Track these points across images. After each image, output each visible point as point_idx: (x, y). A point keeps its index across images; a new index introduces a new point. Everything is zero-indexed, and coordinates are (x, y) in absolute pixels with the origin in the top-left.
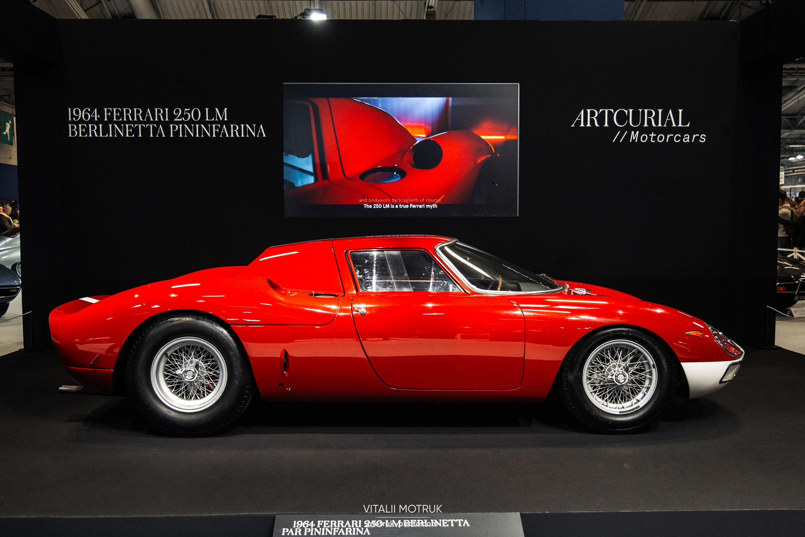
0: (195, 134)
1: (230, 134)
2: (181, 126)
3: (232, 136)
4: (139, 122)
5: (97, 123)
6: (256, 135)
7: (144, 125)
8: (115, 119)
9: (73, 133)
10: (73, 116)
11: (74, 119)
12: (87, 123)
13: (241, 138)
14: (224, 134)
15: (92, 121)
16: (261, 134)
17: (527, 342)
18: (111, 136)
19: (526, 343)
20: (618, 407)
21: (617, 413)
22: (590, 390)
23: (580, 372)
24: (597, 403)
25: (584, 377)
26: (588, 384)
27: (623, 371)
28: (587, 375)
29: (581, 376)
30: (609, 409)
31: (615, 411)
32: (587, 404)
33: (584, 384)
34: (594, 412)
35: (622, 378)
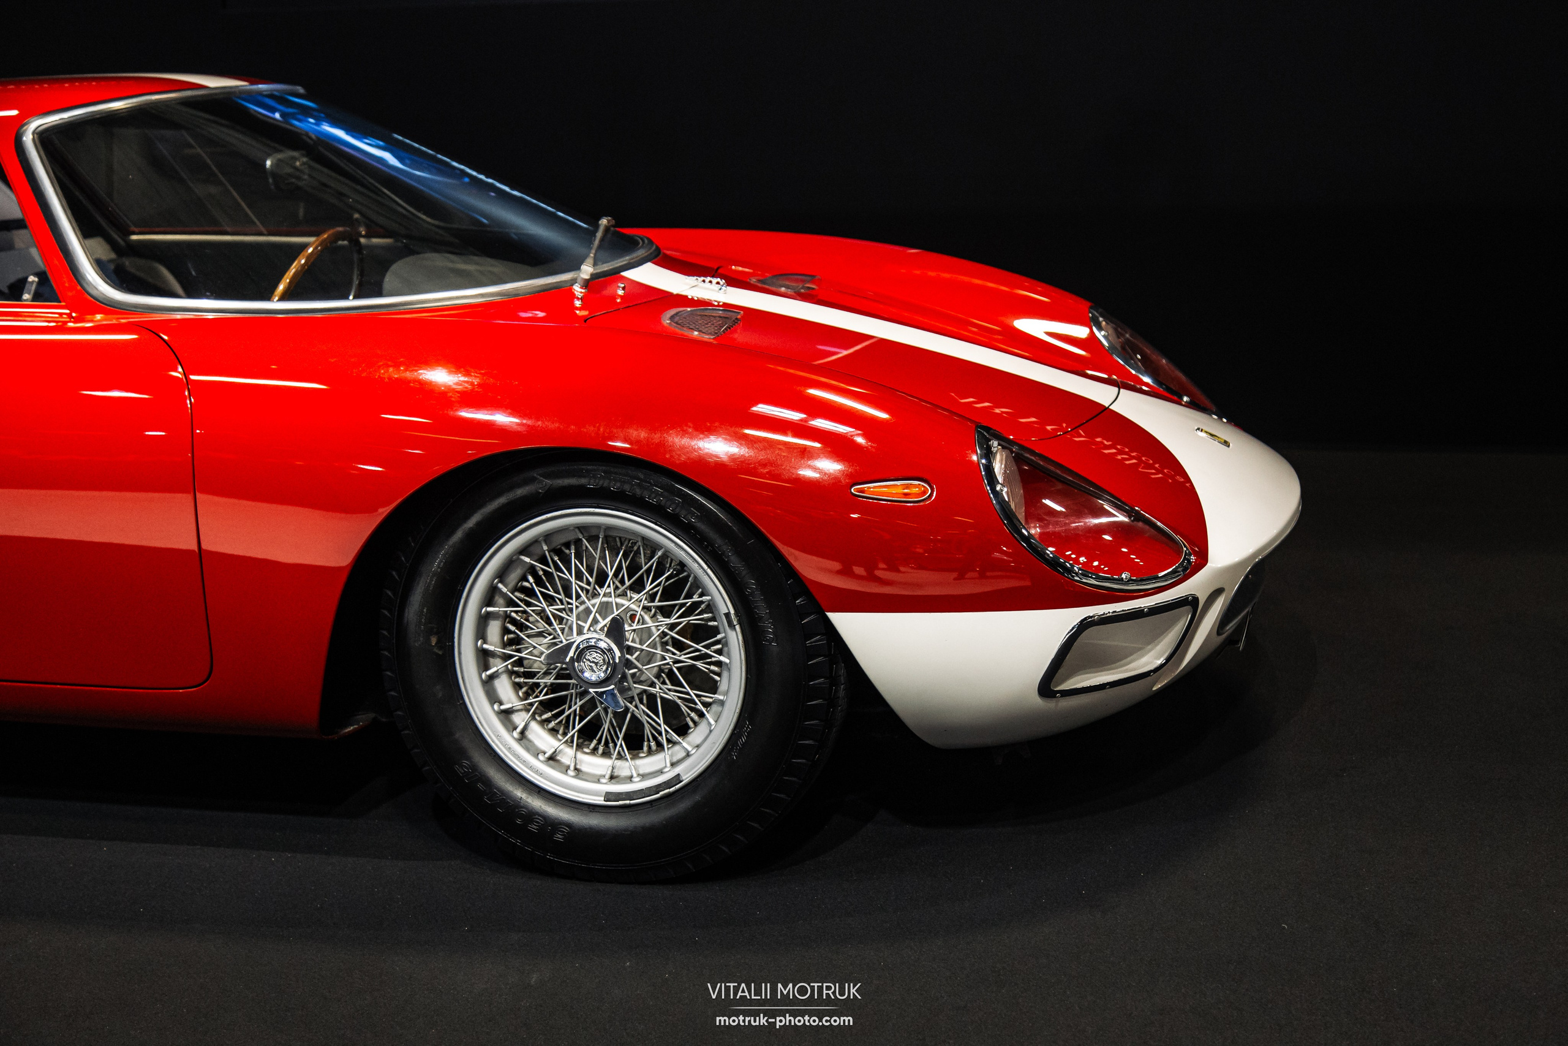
17: (202, 492)
19: (198, 495)
20: (609, 772)
21: (595, 800)
22: (501, 704)
23: (436, 634)
24: (518, 757)
25: (460, 653)
26: (492, 677)
27: (603, 637)
28: (479, 643)
29: (440, 648)
30: (569, 779)
31: (593, 793)
32: (469, 758)
33: (463, 678)
34: (499, 789)
35: (596, 664)
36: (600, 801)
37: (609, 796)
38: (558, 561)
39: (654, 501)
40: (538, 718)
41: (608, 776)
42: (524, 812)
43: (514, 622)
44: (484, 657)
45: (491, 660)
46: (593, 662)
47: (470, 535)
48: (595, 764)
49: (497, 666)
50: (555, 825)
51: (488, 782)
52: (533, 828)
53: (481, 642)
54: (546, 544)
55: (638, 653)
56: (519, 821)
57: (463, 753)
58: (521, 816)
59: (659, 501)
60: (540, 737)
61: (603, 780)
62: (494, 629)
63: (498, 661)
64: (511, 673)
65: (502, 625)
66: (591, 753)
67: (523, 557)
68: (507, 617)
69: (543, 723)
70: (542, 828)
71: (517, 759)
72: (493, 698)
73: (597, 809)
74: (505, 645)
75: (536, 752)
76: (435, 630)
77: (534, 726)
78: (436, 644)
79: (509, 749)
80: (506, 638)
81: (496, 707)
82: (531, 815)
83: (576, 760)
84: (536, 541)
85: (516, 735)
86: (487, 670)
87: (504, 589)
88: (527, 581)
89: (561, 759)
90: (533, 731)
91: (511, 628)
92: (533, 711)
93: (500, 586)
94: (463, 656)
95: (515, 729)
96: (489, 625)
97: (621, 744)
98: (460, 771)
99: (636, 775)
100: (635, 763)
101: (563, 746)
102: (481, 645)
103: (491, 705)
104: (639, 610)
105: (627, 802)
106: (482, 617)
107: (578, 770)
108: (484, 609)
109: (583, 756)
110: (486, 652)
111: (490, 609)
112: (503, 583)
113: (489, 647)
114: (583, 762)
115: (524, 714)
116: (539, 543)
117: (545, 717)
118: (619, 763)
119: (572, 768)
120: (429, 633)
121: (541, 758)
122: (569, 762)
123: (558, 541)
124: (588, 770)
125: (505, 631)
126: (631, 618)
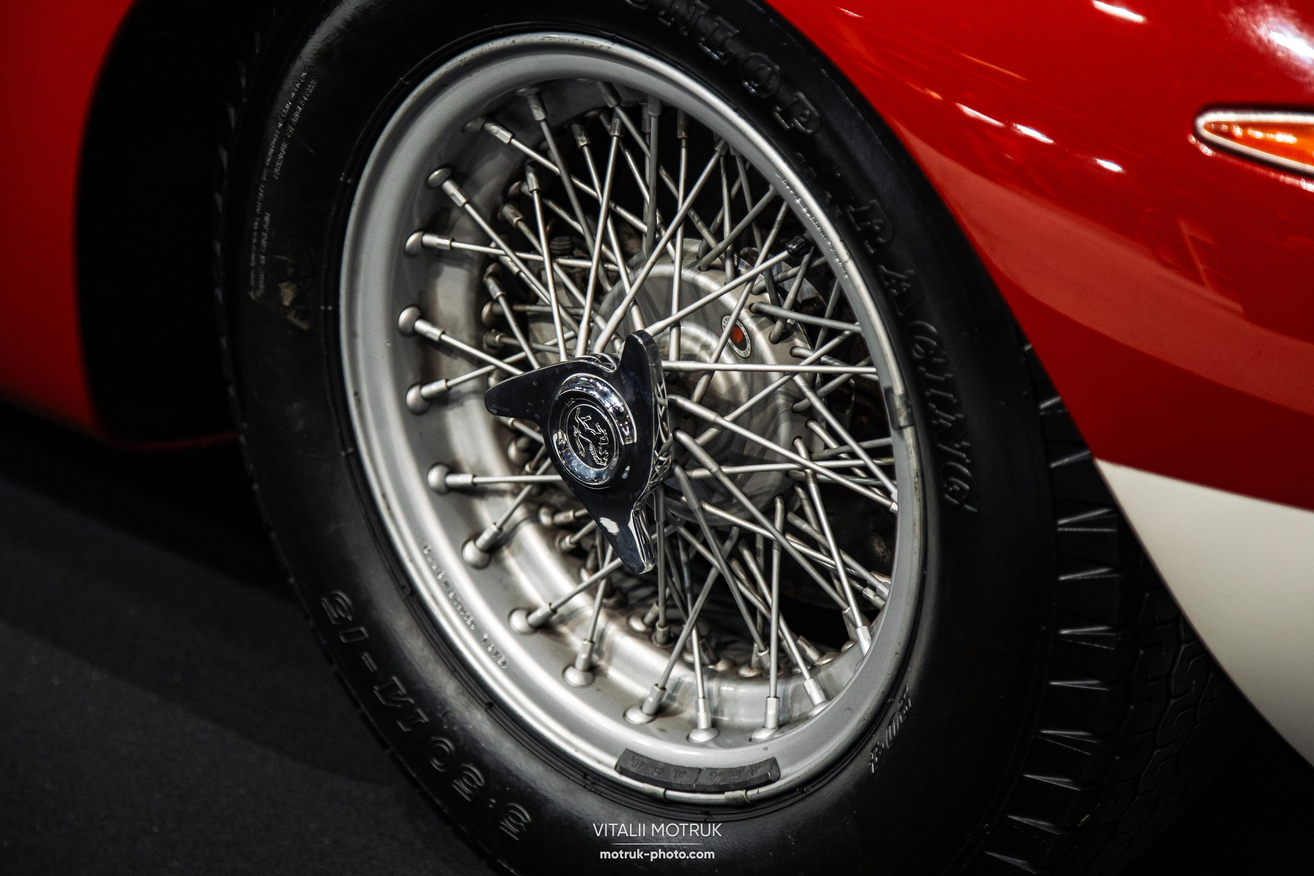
20: (650, 695)
21: (600, 762)
22: (454, 468)
23: (294, 278)
24: (462, 607)
25: (352, 334)
26: (443, 400)
28: (404, 316)
29: (304, 316)
30: (562, 692)
33: (356, 394)
36: (608, 766)
38: (586, 150)
40: (545, 519)
41: (649, 707)
42: (446, 745)
45: (443, 363)
46: (587, 434)
48: (636, 663)
49: (457, 377)
51: (383, 655)
52: (463, 790)
53: (412, 314)
57: (341, 573)
58: (441, 755)
61: (633, 714)
62: (449, 291)
63: (465, 365)
65: (471, 281)
66: (644, 633)
67: (494, 128)
69: (551, 534)
70: (480, 795)
71: (458, 613)
72: (434, 451)
75: (511, 601)
76: (291, 270)
77: (529, 535)
78: (294, 302)
79: (446, 585)
81: (434, 476)
83: (597, 644)
84: (513, 92)
85: (471, 552)
86: (423, 384)
87: (460, 199)
88: (524, 179)
89: (564, 629)
90: (521, 548)
91: (495, 291)
92: (527, 500)
93: (450, 187)
94: (360, 342)
95: (475, 537)
96: (437, 274)
97: (690, 634)
98: (333, 614)
99: (703, 722)
100: (713, 685)
101: (581, 601)
102: (411, 321)
103: (423, 472)
104: (746, 316)
105: (660, 790)
106: (410, 254)
107: (592, 670)
108: (413, 238)
109: (614, 632)
110: (423, 339)
111: (430, 239)
112: (460, 183)
113: (433, 332)
114: (613, 650)
115: (510, 502)
116: (523, 100)
117: (561, 518)
118: (678, 672)
119: (580, 662)
120: (276, 274)
121: (518, 622)
122: (578, 642)
123: (579, 102)
124: (614, 674)
125: (481, 295)
126: (731, 335)
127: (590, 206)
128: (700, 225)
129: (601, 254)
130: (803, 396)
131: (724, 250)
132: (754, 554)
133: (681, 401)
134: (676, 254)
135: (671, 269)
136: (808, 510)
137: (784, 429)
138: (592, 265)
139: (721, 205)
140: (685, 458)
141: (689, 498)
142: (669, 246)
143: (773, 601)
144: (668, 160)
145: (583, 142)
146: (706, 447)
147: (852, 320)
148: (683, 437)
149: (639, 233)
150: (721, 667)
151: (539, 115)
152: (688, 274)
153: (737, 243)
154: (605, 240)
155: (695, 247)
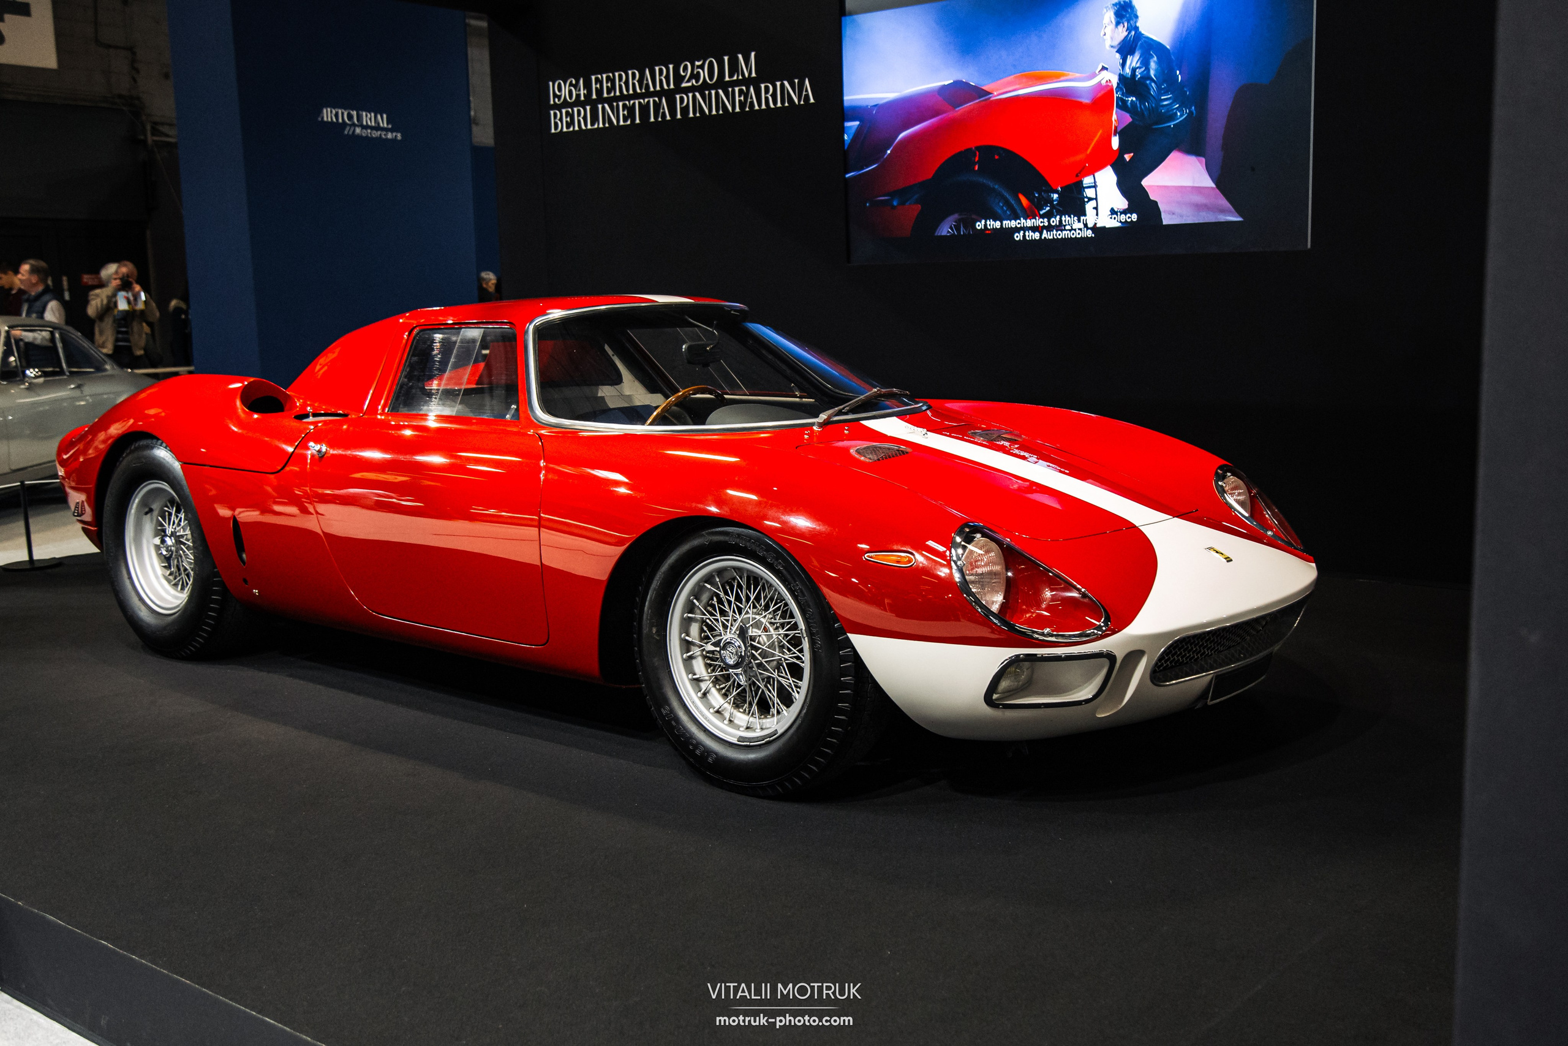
0: (710, 110)
1: (760, 104)
2: (690, 95)
3: (764, 107)
4: (636, 96)
5: (583, 105)
6: (799, 101)
7: (627, 102)
8: (605, 95)
9: (556, 128)
10: (555, 95)
11: (556, 100)
12: (572, 105)
13: (777, 108)
14: (752, 103)
15: (578, 103)
16: (807, 97)
18: (601, 125)
20: (746, 725)
21: (732, 740)
22: (695, 674)
23: (656, 626)
24: (697, 708)
25: (670, 640)
26: (691, 658)
27: (736, 637)
28: (683, 635)
29: (658, 635)
30: (724, 726)
31: (732, 735)
32: (669, 705)
33: (671, 655)
34: (684, 727)
35: (732, 653)
36: (734, 740)
37: (741, 739)
39: (761, 554)
40: (718, 687)
41: (745, 727)
42: (694, 742)
43: (707, 625)
44: (687, 645)
45: (692, 647)
46: (730, 652)
47: (672, 567)
48: (741, 718)
49: (696, 651)
50: (708, 752)
51: (677, 720)
52: (698, 752)
54: (719, 577)
55: (760, 650)
56: (691, 747)
57: (666, 701)
58: (692, 744)
59: (763, 554)
60: (716, 699)
61: (741, 729)
62: (694, 629)
63: (697, 648)
64: (705, 657)
65: (699, 626)
67: (706, 585)
68: (703, 621)
69: (719, 690)
70: (702, 753)
72: (690, 670)
73: (734, 746)
74: (702, 639)
75: (709, 706)
76: (655, 624)
77: (713, 690)
78: (655, 632)
79: (693, 703)
80: (703, 635)
81: (690, 676)
82: (699, 744)
83: (731, 714)
84: (712, 574)
85: (700, 694)
86: (687, 653)
87: (697, 604)
88: (713, 600)
89: (723, 713)
90: (711, 693)
91: (705, 629)
92: (712, 682)
93: (695, 601)
94: (672, 642)
95: (700, 691)
96: (691, 626)
97: (755, 707)
98: (664, 712)
99: (759, 727)
100: (761, 720)
101: (726, 705)
102: (684, 637)
103: (688, 674)
104: (767, 624)
105: (748, 743)
106: (685, 619)
107: (730, 721)
108: (685, 615)
109: (735, 712)
110: (688, 642)
111: (690, 615)
112: (698, 600)
113: (690, 639)
114: (735, 716)
115: (709, 682)
116: (713, 576)
117: (722, 686)
118: (752, 719)
119: (727, 719)
120: (651, 626)
121: (712, 710)
122: (727, 715)
123: (727, 576)
124: (736, 721)
125: (702, 631)
126: (764, 629)
127: (730, 602)
128: (756, 604)
129: (732, 615)
130: (782, 642)
131: (762, 609)
132: (770, 685)
133: (753, 643)
134: (750, 612)
135: (750, 616)
136: (783, 672)
137: (777, 650)
138: (730, 618)
139: (761, 599)
140: (754, 657)
141: (755, 669)
142: (749, 610)
143: (775, 695)
144: (749, 588)
145: (728, 588)
146: (759, 654)
147: (794, 618)
148: (753, 652)
149: (741, 608)
150: (762, 717)
151: (718, 580)
152: (754, 616)
153: (765, 606)
154: (734, 612)
155: (755, 610)
